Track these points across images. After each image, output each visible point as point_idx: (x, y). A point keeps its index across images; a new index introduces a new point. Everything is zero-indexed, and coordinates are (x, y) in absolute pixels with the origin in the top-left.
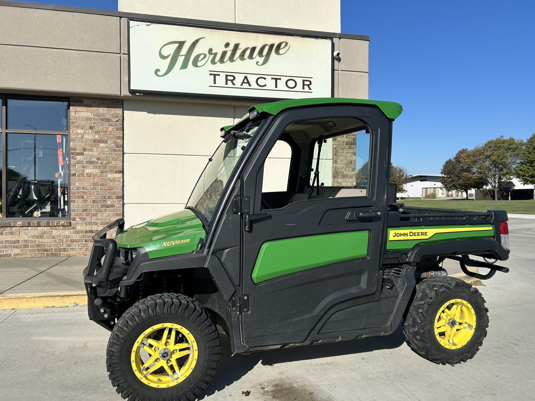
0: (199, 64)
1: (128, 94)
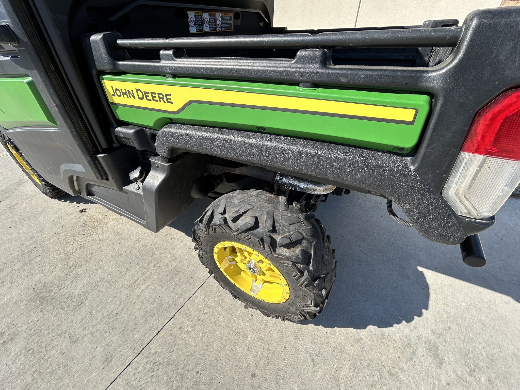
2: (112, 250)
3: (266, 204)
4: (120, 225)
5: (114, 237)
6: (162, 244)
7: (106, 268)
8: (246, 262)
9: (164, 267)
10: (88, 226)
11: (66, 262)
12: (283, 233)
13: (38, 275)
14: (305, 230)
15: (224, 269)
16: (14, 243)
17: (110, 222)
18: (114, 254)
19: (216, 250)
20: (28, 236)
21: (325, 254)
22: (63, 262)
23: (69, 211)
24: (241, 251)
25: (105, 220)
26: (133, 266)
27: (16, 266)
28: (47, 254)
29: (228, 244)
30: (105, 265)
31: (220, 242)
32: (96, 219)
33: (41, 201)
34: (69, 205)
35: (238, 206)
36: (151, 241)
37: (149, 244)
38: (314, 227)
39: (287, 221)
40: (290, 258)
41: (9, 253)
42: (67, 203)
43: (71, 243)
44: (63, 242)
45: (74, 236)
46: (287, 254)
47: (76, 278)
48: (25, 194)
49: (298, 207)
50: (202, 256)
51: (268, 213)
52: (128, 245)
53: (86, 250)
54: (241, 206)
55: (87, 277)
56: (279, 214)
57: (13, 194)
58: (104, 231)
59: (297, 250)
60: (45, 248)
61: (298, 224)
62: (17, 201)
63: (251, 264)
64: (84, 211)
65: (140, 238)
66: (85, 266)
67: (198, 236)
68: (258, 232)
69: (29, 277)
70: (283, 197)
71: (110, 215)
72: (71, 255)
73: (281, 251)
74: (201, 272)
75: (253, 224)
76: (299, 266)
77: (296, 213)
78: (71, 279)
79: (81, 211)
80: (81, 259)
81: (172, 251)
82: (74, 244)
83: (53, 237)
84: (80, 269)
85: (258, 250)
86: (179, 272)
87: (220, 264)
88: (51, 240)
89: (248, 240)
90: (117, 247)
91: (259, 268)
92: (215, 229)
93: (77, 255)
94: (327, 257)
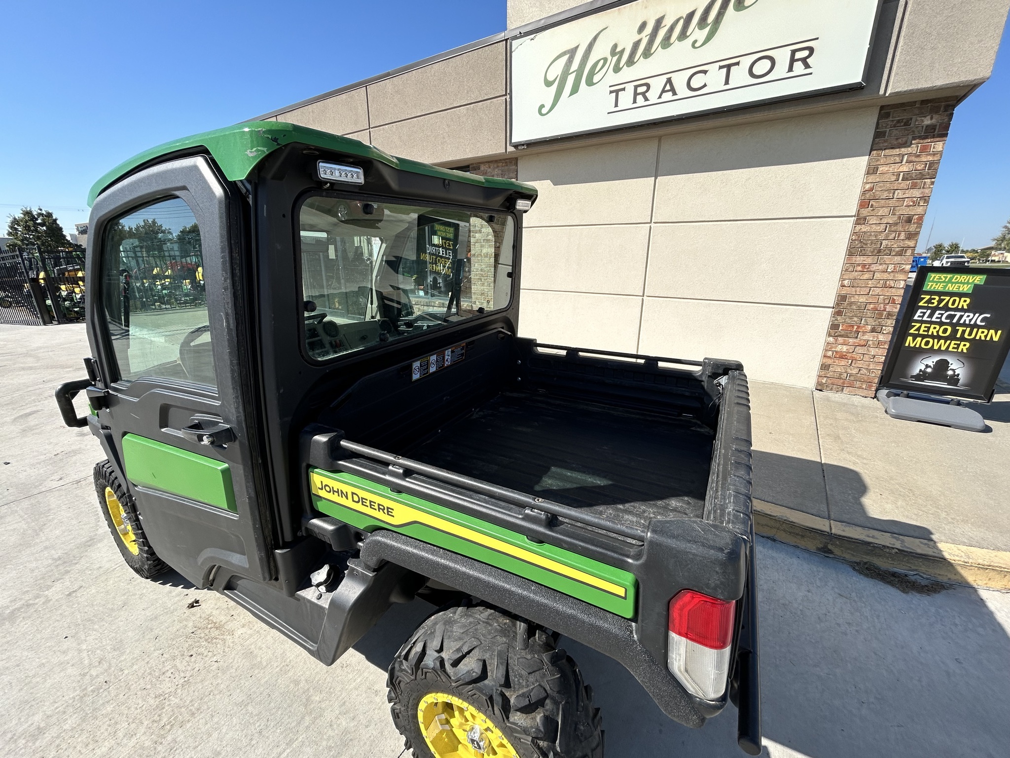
0: (596, 79)
1: (511, 149)
2: (238, 691)
3: (498, 637)
4: (255, 636)
5: (244, 661)
6: (325, 679)
7: (224, 731)
8: (468, 728)
9: (326, 730)
10: (200, 638)
11: (156, 715)
12: (519, 689)
13: (106, 743)
14: (550, 682)
15: (431, 739)
16: (70, 671)
17: (239, 629)
18: (241, 701)
19: (422, 705)
20: (96, 656)
21: (580, 722)
22: (152, 716)
23: (169, 606)
24: (461, 710)
25: (229, 626)
26: (272, 726)
27: (69, 722)
28: (125, 697)
29: (442, 697)
30: (224, 724)
31: (431, 692)
32: (215, 623)
33: (123, 582)
34: (170, 592)
35: (460, 639)
36: (307, 673)
37: (303, 678)
38: (564, 676)
39: (526, 667)
40: (528, 731)
41: (59, 694)
42: (168, 586)
43: (169, 674)
44: (155, 671)
45: (174, 660)
46: (524, 724)
47: (171, 750)
48: (98, 566)
49: (542, 641)
50: (397, 714)
51: (500, 655)
52: (266, 680)
53: (193, 689)
54: (465, 640)
55: (191, 749)
56: (515, 655)
57: (77, 566)
58: (227, 650)
59: (539, 717)
60: (122, 684)
61: (541, 671)
62: (82, 580)
63: (474, 733)
64: (195, 605)
65: (287, 665)
66: (189, 725)
67: (398, 680)
68: (485, 685)
69: (91, 747)
70: (522, 624)
71: (239, 615)
72: (166, 701)
73: (517, 718)
74: (388, 741)
75: (479, 672)
76: (541, 743)
77: (538, 652)
78: (164, 753)
79: (190, 606)
80: (183, 709)
81: (342, 694)
82: (173, 677)
83: (137, 660)
84: (180, 731)
85: (485, 713)
86: (351, 740)
87: (426, 729)
88: (135, 667)
89: (471, 696)
90: (247, 684)
91: (488, 741)
92: (426, 673)
93: (177, 701)
94: (582, 728)
